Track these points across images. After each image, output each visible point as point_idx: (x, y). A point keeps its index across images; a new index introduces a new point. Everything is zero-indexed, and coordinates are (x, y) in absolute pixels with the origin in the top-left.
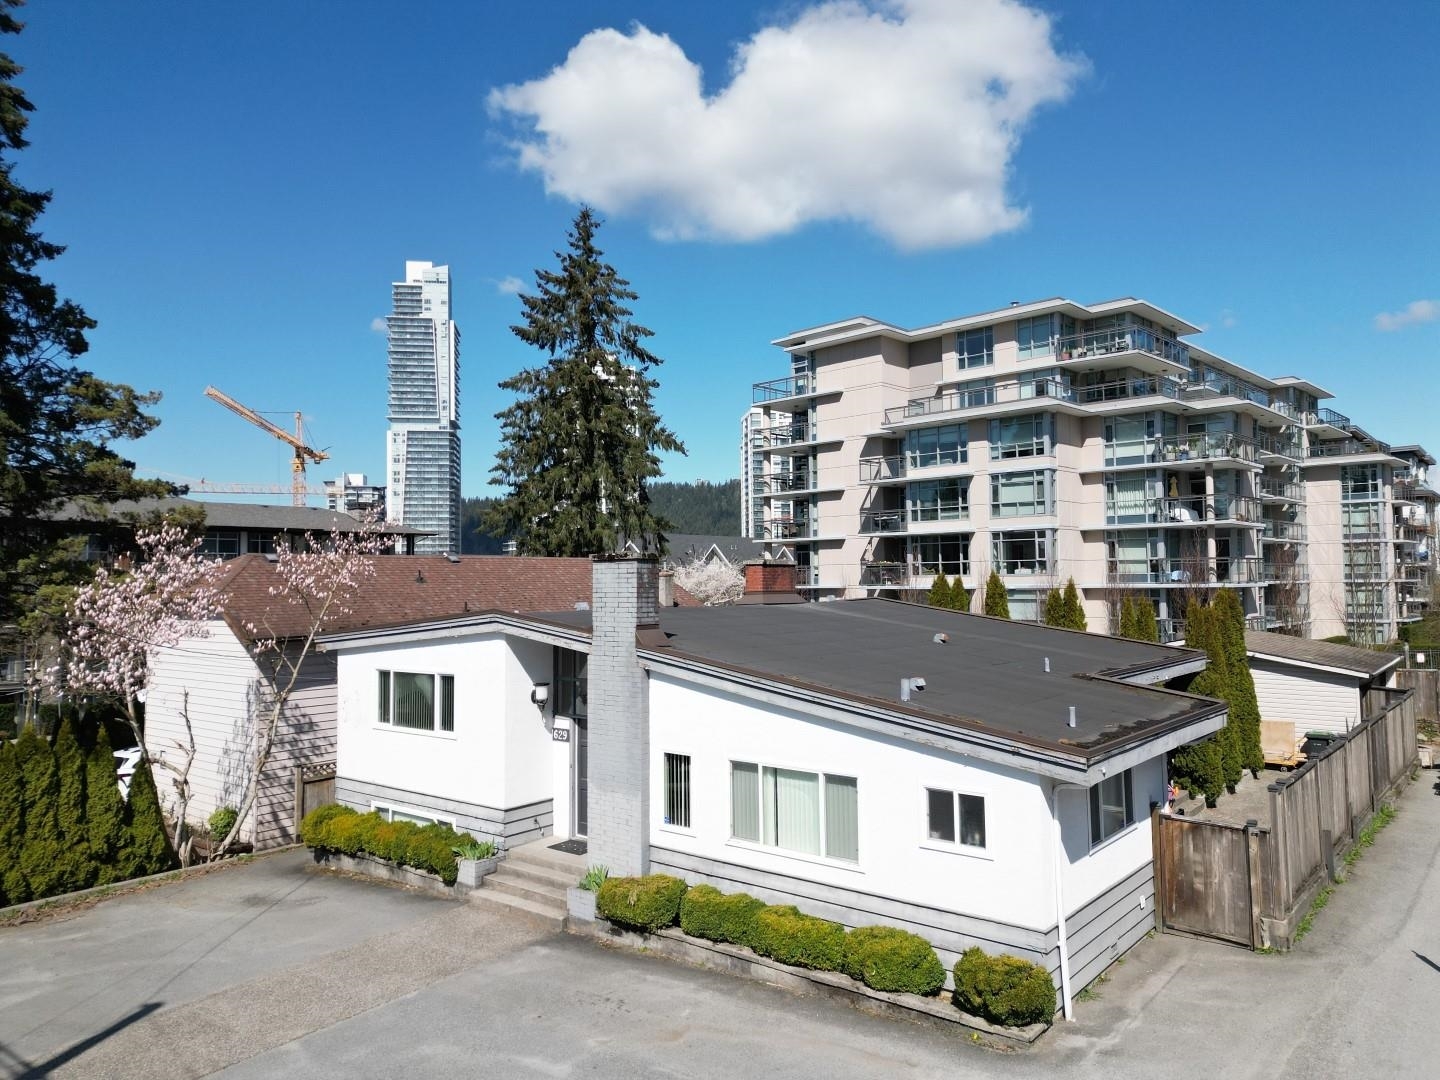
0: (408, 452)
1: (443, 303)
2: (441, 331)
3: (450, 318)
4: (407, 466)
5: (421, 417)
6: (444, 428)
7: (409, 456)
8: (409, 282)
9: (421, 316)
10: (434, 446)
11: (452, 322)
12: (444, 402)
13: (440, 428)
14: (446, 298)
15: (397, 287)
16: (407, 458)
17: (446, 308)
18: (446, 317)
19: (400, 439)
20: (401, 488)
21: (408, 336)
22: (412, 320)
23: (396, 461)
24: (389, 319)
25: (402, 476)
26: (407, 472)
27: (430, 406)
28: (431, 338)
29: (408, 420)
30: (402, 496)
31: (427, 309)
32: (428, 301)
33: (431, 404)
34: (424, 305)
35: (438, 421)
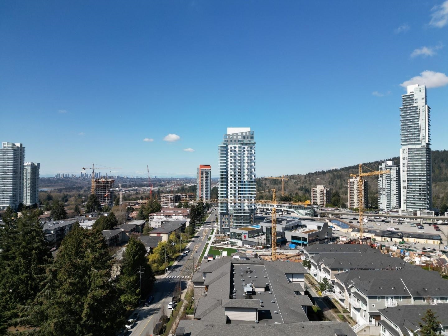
0: (408, 156)
1: (423, 99)
2: (421, 109)
3: (426, 104)
4: (408, 161)
5: (414, 143)
6: (424, 146)
7: (409, 157)
8: (409, 93)
9: (413, 105)
10: (419, 153)
11: (427, 106)
12: (423, 136)
13: (422, 146)
14: (424, 97)
15: (403, 96)
16: (408, 159)
17: (424, 101)
18: (424, 104)
19: (405, 152)
20: (406, 169)
21: (408, 114)
22: (410, 107)
23: (404, 159)
24: (401, 109)
25: (406, 165)
26: (408, 164)
27: (417, 139)
28: (417, 113)
29: (408, 144)
30: (406, 172)
31: (415, 102)
32: (416, 99)
33: (418, 137)
34: (415, 101)
35: (421, 144)
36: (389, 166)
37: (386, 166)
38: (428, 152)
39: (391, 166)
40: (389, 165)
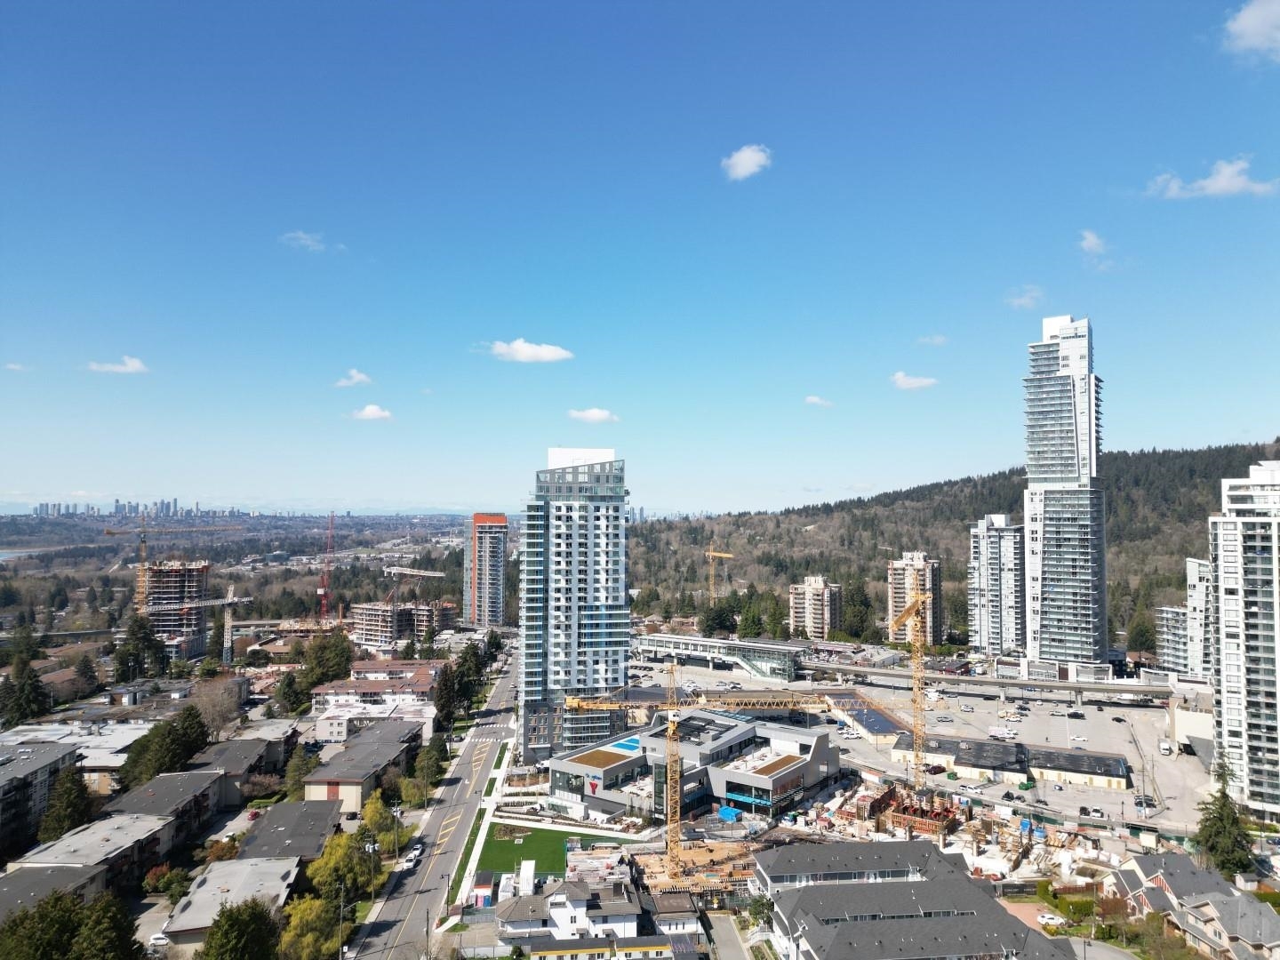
0: (1045, 512)
1: (1082, 357)
2: (1080, 386)
3: (1090, 371)
4: (1045, 525)
5: (1059, 476)
6: (1085, 486)
7: (1047, 516)
8: (1046, 341)
9: (1058, 374)
10: (1074, 506)
11: (1093, 376)
12: (1084, 459)
13: (1080, 486)
14: (1085, 352)
15: (1033, 347)
16: (1045, 518)
17: (1085, 363)
18: (1086, 371)
19: (1037, 498)
20: (1039, 547)
21: (1044, 396)
22: (1048, 379)
23: (1034, 520)
24: (1026, 380)
25: (1040, 535)
26: (1045, 532)
27: (1067, 465)
28: (1069, 388)
29: (1045, 480)
30: (1040, 556)
31: (1064, 366)
32: (1065, 358)
33: (1070, 462)
34: (1061, 363)
35: (1078, 479)
36: (997, 530)
37: (988, 530)
38: (1095, 502)
39: (1003, 530)
40: (996, 526)
